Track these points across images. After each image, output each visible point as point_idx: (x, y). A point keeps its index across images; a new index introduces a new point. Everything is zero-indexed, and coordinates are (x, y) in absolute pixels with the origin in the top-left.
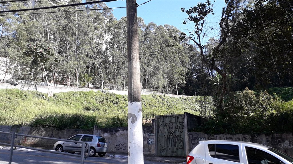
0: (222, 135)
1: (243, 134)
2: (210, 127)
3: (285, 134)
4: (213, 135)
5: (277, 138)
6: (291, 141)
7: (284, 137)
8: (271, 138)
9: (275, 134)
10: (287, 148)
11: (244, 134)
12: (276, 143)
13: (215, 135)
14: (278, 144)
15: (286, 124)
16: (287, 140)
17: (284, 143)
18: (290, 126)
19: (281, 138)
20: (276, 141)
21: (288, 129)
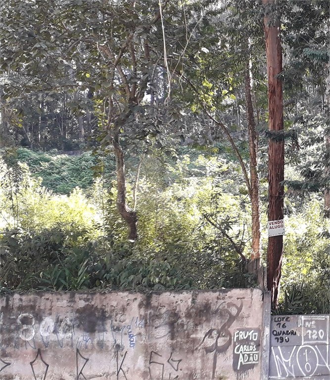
3: (47, 296)
5: (21, 309)
6: (61, 318)
7: (42, 308)
9: (17, 296)
10: (45, 340)
12: (13, 327)
14: (18, 328)
15: (54, 264)
16: (50, 317)
17: (39, 327)
18: (65, 271)
19: (33, 308)
20: (15, 319)
21: (58, 281)
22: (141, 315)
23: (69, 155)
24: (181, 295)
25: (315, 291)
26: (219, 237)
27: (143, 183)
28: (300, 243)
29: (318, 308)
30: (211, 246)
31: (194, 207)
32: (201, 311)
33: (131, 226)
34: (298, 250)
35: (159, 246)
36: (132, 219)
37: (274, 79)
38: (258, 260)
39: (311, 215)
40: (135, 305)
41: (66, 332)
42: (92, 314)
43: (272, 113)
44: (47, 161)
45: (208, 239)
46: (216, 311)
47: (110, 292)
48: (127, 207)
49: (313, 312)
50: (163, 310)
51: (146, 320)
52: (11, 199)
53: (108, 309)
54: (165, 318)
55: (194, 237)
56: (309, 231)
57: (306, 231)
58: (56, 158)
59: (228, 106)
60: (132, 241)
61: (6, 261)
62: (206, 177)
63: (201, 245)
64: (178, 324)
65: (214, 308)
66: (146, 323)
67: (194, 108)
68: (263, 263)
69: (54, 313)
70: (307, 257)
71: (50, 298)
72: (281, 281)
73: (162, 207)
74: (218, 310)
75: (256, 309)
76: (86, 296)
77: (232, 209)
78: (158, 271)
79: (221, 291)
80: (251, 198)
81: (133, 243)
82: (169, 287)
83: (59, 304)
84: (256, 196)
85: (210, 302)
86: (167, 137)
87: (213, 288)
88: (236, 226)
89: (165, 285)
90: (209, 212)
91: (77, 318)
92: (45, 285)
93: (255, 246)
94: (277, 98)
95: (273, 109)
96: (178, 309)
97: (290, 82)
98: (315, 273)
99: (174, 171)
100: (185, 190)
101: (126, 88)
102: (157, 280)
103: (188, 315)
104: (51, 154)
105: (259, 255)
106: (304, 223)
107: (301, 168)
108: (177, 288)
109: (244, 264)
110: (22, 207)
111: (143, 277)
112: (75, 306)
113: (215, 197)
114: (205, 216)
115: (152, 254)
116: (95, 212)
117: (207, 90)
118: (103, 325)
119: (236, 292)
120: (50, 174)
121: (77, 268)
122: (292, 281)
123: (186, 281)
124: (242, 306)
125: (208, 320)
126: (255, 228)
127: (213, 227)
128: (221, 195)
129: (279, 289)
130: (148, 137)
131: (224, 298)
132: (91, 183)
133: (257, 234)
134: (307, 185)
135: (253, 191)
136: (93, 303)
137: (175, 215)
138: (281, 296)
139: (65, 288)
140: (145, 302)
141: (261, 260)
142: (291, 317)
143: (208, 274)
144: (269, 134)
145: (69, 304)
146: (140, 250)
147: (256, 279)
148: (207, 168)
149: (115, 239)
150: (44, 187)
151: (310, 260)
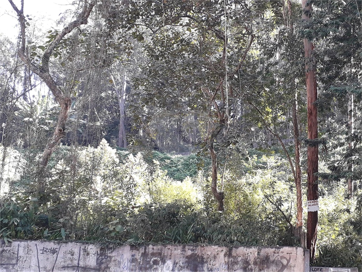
0: (33, 242)
1: (83, 243)
2: (6, 221)
3: (169, 246)
4: (9, 242)
5: (153, 254)
6: (176, 261)
7: (165, 254)
8: (140, 254)
9: (151, 246)
11: (87, 243)
12: (148, 266)
13: (15, 241)
14: (151, 267)
15: (173, 226)
16: (170, 260)
17: (164, 267)
18: (179, 231)
19: (160, 254)
20: (150, 261)
21: (176, 237)
22: (225, 262)
23: (182, 155)
24: (251, 249)
25: (341, 251)
26: (275, 211)
27: (228, 174)
28: (331, 216)
29: (343, 263)
30: (270, 217)
31: (259, 190)
32: (263, 260)
33: (220, 202)
34: (329, 221)
35: (237, 215)
36: (220, 197)
37: (311, 105)
38: (301, 227)
39: (338, 197)
40: (222, 255)
41: (179, 271)
42: (195, 259)
43: (310, 127)
44: (169, 159)
45: (268, 212)
46: (273, 262)
47: (207, 246)
48: (217, 189)
49: (339, 266)
50: (240, 259)
51: (229, 265)
52: (149, 184)
53: (205, 257)
54: (240, 265)
55: (259, 210)
56: (337, 208)
57: (335, 208)
58: (175, 157)
59: (282, 123)
60: (221, 212)
61: (144, 223)
62: (267, 169)
63: (264, 216)
64: (248, 269)
65: (272, 259)
66: (229, 267)
67: (260, 124)
68: (305, 229)
69: (172, 258)
70: (335, 227)
71: (171, 248)
72: (317, 242)
73: (239, 190)
74: (274, 260)
75: (300, 261)
76: (192, 247)
77: (284, 192)
78: (236, 233)
79: (276, 248)
80: (296, 184)
81: (221, 213)
82: (243, 243)
83: (176, 252)
84: (300, 183)
85: (269, 255)
86: (242, 144)
87: (271, 245)
88: (286, 203)
89: (240, 242)
90: (268, 193)
91: (186, 262)
92: (167, 239)
93: (299, 218)
94: (313, 117)
95: (311, 125)
96: (249, 259)
97: (321, 107)
98: (341, 239)
99: (247, 165)
100: (254, 178)
101: (219, 114)
102: (236, 239)
103: (255, 263)
104: (172, 154)
105: (302, 224)
106: (333, 202)
107: (328, 164)
108: (248, 245)
109: (291, 230)
110: (154, 189)
111: (227, 236)
112: (185, 254)
113: (272, 184)
114: (266, 196)
115: (232, 221)
116: (198, 192)
117: (268, 113)
118: (202, 267)
119: (286, 249)
120: (170, 167)
121: (187, 229)
122: (325, 243)
123: (254, 240)
124: (290, 259)
125: (268, 267)
126: (299, 205)
127: (271, 204)
128: (275, 182)
129: (315, 248)
130: (231, 145)
131: (278, 253)
132: (196, 173)
133: (300, 209)
134: (332, 176)
135: (297, 180)
136: (196, 252)
137: (247, 195)
138: (317, 253)
139: (179, 242)
140: (228, 253)
141: (303, 227)
142: (324, 268)
143: (268, 236)
144: (307, 142)
145: (182, 253)
146: (225, 218)
147: (299, 241)
148: (268, 164)
149: (210, 210)
150: (168, 176)
151: (337, 229)
